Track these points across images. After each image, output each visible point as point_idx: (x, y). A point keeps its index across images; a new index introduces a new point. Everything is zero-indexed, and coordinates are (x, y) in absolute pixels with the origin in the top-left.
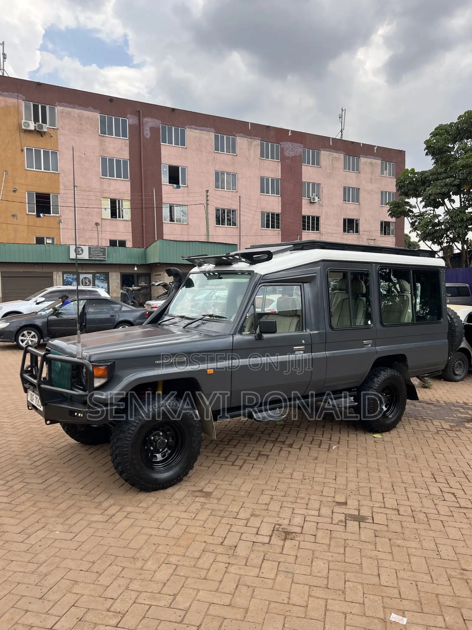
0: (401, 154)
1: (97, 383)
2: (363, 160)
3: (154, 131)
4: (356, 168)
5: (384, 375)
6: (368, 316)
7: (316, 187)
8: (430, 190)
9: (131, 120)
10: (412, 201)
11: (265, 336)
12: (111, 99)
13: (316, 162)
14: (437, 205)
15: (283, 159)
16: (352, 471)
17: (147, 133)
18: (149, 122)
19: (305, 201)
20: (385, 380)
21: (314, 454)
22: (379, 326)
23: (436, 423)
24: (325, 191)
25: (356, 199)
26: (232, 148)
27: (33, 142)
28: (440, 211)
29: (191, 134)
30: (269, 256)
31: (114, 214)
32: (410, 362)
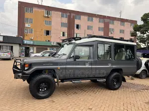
0: (136, 21)
1: (26, 69)
2: (125, 23)
3: (74, 16)
4: (124, 25)
5: (115, 74)
6: (110, 57)
7: (113, 29)
8: (142, 29)
9: (68, 14)
10: (137, 32)
11: (77, 60)
12: (64, 10)
13: (113, 23)
14: (144, 34)
15: (105, 23)
16: (99, 100)
17: (72, 17)
18: (72, 15)
19: (110, 33)
20: (115, 76)
21: (90, 94)
22: (113, 60)
23: (132, 89)
24: (115, 30)
25: (123, 33)
26: (92, 20)
27: (46, 19)
28: (145, 35)
29: (82, 17)
30: (80, 39)
31: (63, 36)
32: (124, 71)
